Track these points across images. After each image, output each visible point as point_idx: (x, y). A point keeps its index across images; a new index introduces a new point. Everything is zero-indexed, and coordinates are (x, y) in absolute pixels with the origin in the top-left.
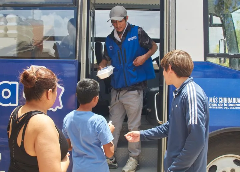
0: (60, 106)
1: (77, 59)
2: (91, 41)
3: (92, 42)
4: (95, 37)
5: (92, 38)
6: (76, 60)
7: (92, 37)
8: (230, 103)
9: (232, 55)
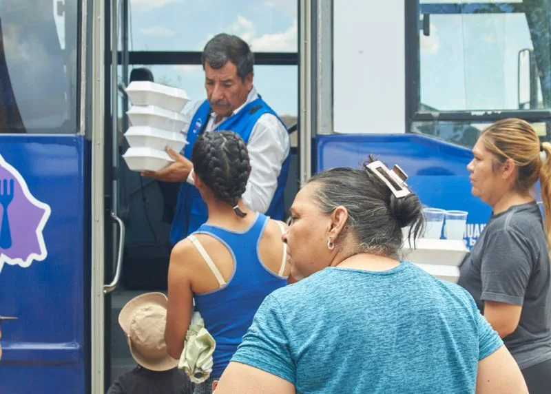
0: (39, 253)
1: (82, 132)
2: (119, 63)
3: (120, 68)
4: (130, 49)
5: (119, 54)
6: (78, 134)
7: (120, 48)
8: (473, 238)
9: (480, 116)
